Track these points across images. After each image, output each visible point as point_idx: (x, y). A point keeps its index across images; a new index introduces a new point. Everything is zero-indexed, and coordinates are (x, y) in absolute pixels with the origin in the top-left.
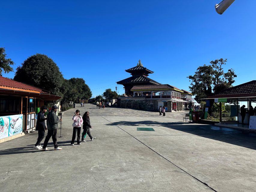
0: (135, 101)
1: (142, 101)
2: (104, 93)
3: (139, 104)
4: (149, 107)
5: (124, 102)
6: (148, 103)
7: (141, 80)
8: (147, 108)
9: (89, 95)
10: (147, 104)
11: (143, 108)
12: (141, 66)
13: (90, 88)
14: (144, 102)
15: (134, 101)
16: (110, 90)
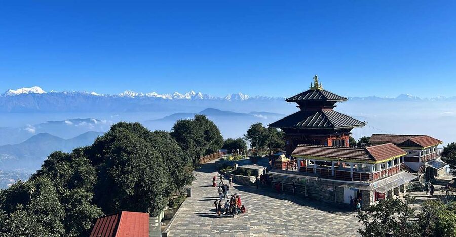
0: (300, 180)
1: (312, 182)
2: (249, 132)
3: (307, 186)
4: (327, 195)
5: (279, 179)
6: (325, 188)
7: (317, 124)
8: (322, 197)
9: (219, 145)
10: (322, 189)
11: (314, 195)
12: (318, 91)
13: (220, 129)
14: (315, 184)
15: (298, 180)
16: (259, 124)
